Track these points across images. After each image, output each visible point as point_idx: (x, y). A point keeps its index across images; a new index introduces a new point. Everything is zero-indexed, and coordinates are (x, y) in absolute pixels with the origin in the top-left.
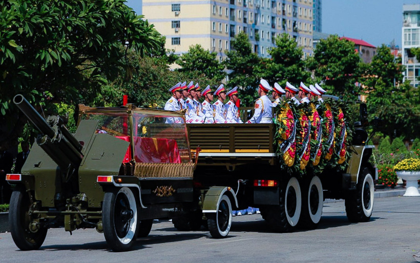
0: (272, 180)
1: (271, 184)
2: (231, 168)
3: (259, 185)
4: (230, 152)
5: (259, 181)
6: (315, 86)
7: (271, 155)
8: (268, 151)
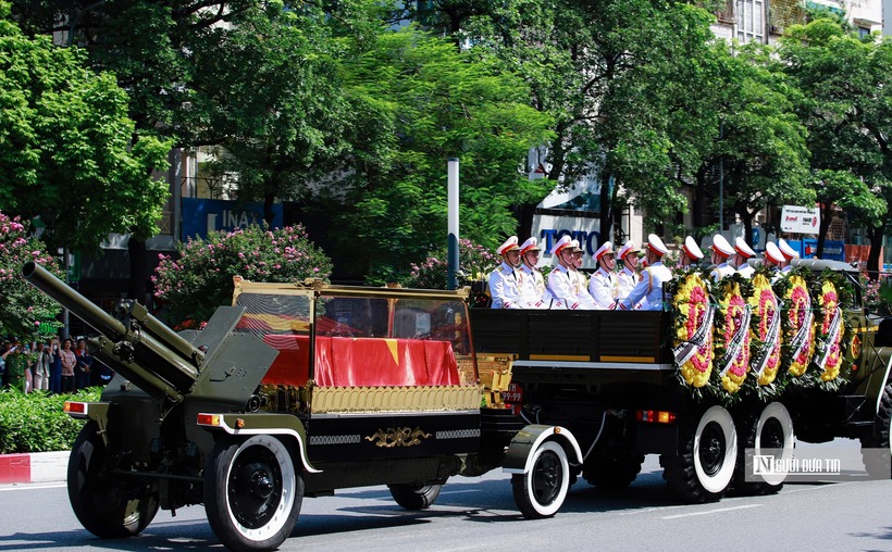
0: (665, 411)
1: (665, 417)
2: (594, 388)
3: (645, 419)
4: (591, 361)
5: (645, 412)
6: (777, 245)
7: (657, 367)
8: (652, 359)
